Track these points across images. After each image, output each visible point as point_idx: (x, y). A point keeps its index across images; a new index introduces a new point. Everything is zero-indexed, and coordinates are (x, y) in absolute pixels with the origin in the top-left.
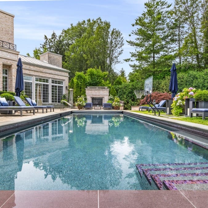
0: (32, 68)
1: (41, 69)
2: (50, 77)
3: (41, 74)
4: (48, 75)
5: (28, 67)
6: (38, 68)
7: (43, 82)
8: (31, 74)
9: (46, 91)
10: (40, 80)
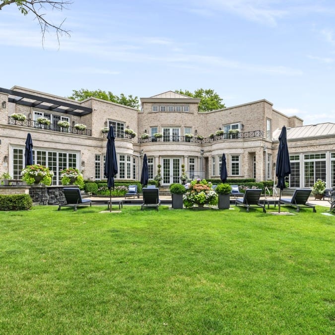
0: (299, 143)
1: (312, 142)
2: (327, 149)
3: (312, 149)
4: (323, 148)
5: (293, 144)
6: (308, 142)
7: (316, 158)
8: (298, 152)
9: (322, 170)
10: (312, 157)
